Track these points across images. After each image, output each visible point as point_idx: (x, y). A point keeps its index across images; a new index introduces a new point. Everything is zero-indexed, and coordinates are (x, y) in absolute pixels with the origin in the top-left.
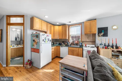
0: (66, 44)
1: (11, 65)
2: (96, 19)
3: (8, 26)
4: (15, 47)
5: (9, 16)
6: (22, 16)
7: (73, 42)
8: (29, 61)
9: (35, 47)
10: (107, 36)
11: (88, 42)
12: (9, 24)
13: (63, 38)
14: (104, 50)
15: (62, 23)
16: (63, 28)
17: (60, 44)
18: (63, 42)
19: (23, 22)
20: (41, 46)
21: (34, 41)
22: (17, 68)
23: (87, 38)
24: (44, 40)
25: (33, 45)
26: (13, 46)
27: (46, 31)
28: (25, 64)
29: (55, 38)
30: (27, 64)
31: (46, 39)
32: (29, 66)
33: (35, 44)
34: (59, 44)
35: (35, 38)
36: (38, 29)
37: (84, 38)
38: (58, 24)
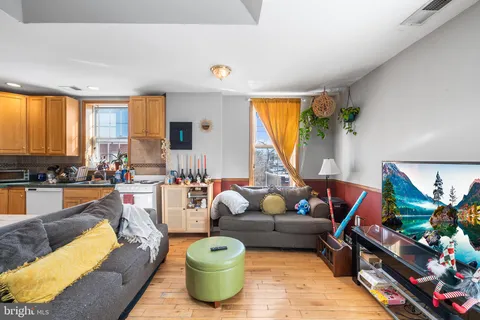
0: (64, 175)
2: (164, 95)
7: (100, 168)
10: (191, 149)
11: (150, 165)
13: (51, 151)
14: (175, 187)
15: (37, 87)
16: (49, 106)
17: (37, 179)
23: (145, 152)
34: (33, 179)
37: (139, 152)
38: (14, 86)
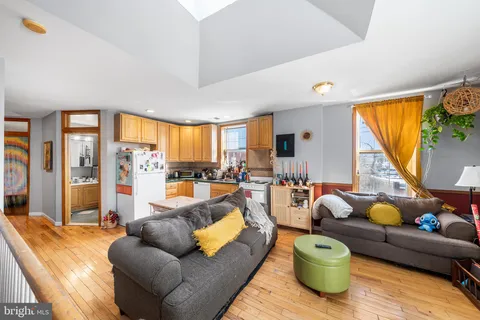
0: (210, 174)
1: (71, 224)
2: (272, 114)
3: (66, 135)
4: (81, 182)
5: (67, 113)
6: (96, 112)
8: (110, 213)
9: (123, 182)
10: (293, 155)
12: (67, 130)
13: (204, 160)
16: (203, 131)
17: (198, 177)
18: (205, 170)
19: (96, 125)
20: (135, 181)
21: (121, 167)
22: (86, 228)
24: (145, 167)
25: (120, 178)
26: (76, 181)
27: (154, 142)
28: (103, 219)
29: (183, 160)
30: (106, 219)
31: (150, 164)
32: (110, 225)
33: (123, 175)
34: (196, 176)
35: (123, 162)
36: (132, 140)
38: (188, 122)
